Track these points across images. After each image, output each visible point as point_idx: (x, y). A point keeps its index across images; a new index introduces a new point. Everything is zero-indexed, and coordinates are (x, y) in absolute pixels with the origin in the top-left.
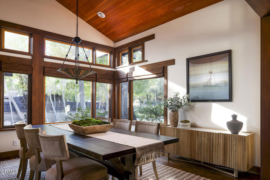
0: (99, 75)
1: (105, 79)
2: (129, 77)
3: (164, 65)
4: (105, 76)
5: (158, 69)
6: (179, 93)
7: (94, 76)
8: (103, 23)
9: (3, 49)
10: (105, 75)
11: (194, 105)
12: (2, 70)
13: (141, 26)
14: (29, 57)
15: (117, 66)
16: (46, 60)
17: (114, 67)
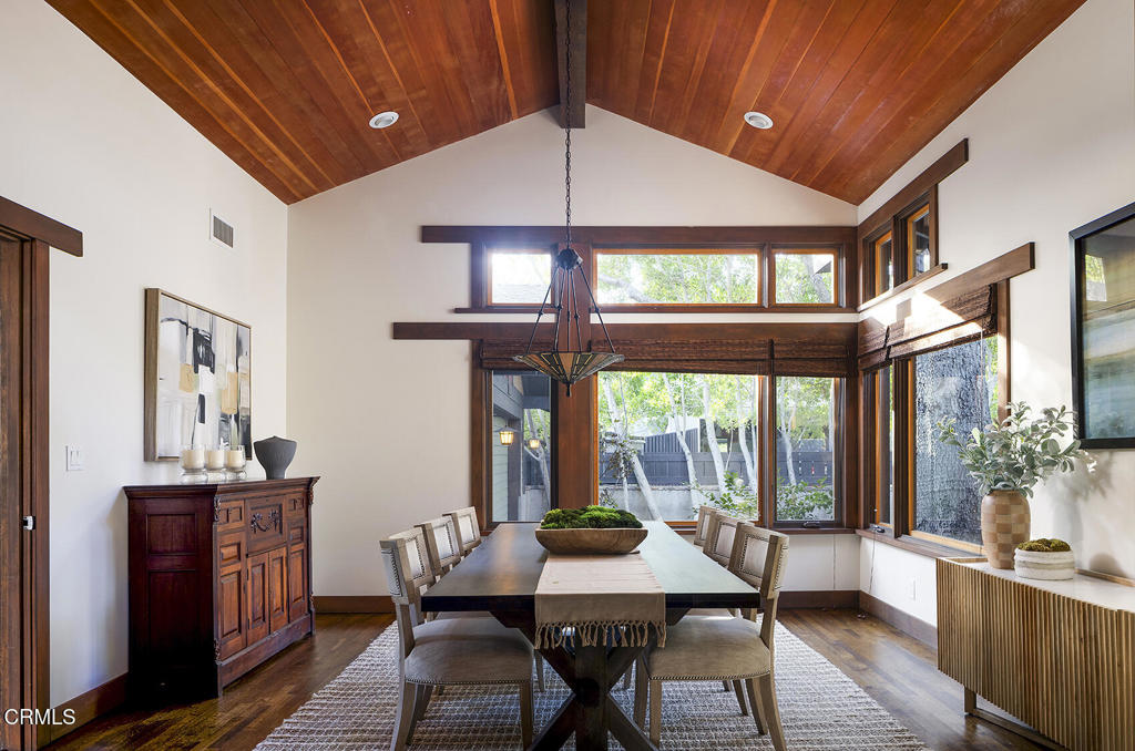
0: (785, 349)
1: (811, 359)
2: (895, 345)
3: (998, 278)
4: (810, 348)
5: (973, 299)
6: (1028, 408)
7: (763, 352)
8: (776, 146)
9: (487, 306)
10: (809, 344)
11: (1109, 463)
12: (485, 365)
13: (911, 118)
14: (549, 318)
15: (864, 301)
16: (594, 319)
17: (853, 306)
